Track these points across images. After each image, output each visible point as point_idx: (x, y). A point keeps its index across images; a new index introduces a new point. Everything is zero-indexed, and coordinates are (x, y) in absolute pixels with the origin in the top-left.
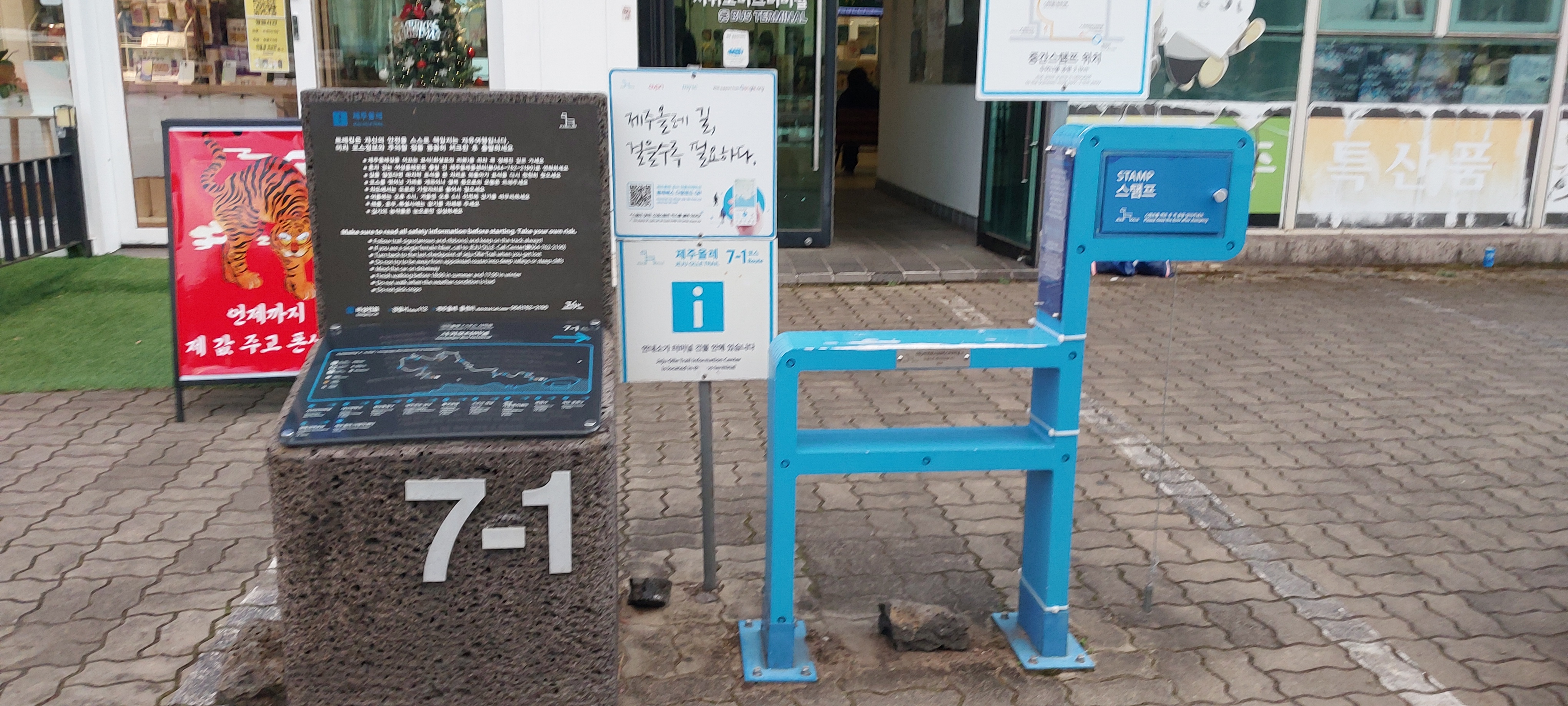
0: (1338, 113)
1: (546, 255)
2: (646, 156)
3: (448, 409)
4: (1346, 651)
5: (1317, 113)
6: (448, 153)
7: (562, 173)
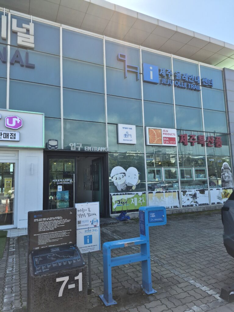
0: (152, 193)
1: (67, 234)
2: (80, 216)
3: (60, 264)
4: (189, 282)
5: (149, 193)
6: (52, 220)
7: (70, 221)
